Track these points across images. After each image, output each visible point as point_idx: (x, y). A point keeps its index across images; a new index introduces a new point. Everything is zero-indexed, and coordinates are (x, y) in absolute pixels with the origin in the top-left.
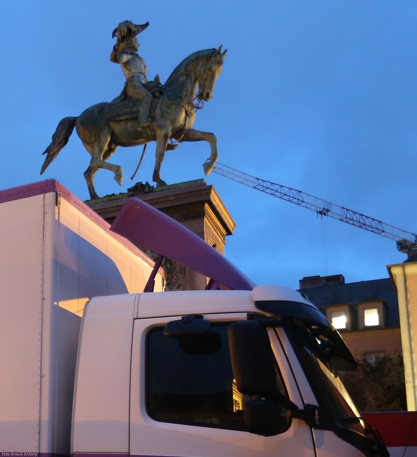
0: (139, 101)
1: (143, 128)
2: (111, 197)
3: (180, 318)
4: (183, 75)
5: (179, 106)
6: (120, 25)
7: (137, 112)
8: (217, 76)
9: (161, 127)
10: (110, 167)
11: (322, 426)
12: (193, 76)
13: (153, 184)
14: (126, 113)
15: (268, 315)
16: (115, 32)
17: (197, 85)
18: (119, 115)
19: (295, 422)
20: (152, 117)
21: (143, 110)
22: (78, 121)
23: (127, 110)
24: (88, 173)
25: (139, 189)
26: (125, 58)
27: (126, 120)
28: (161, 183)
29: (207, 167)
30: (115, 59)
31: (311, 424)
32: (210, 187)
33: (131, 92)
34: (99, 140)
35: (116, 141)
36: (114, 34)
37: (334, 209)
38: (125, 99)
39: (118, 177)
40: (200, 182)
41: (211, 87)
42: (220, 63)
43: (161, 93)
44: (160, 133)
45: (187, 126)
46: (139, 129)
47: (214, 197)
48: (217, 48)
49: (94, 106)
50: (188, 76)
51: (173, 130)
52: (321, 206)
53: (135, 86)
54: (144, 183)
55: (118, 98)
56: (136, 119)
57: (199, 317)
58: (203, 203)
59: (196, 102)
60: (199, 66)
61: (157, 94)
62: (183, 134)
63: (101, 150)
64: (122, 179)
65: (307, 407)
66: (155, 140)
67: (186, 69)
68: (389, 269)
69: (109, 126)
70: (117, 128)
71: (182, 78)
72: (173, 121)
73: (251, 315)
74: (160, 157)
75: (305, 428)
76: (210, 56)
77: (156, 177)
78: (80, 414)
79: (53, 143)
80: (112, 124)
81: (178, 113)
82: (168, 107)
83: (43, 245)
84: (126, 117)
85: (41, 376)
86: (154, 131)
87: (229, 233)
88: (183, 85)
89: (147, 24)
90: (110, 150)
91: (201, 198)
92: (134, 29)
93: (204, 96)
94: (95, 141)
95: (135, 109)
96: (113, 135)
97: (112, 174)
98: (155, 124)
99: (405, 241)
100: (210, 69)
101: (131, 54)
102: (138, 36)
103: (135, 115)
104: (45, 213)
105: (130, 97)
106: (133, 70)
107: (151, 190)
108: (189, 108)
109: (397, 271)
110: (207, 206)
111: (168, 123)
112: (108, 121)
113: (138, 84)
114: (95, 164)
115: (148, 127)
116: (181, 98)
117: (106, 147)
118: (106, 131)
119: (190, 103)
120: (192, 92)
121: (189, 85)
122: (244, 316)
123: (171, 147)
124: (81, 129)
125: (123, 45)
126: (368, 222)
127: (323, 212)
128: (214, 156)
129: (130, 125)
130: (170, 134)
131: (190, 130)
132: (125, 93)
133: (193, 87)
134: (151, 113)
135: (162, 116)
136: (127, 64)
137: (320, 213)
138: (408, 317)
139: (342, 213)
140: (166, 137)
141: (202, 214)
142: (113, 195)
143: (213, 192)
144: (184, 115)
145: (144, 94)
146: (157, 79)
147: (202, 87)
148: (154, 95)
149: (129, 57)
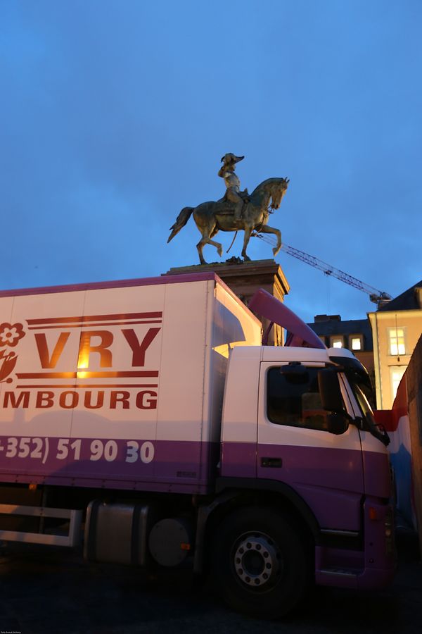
0: (234, 204)
1: (238, 221)
2: (215, 264)
3: (287, 363)
4: (262, 191)
5: (260, 211)
6: (227, 155)
7: (234, 211)
8: (284, 195)
9: (248, 222)
10: (214, 244)
11: (365, 429)
12: (269, 193)
13: (242, 258)
14: (227, 211)
15: (337, 365)
16: (223, 158)
17: (271, 198)
18: (222, 211)
19: (350, 426)
20: (243, 215)
21: (237, 210)
22: (195, 211)
23: (227, 208)
24: (200, 246)
25: (233, 261)
26: (227, 175)
27: (227, 215)
28: (247, 259)
29: (275, 250)
30: (221, 175)
31: (359, 428)
32: (278, 265)
33: (230, 197)
34: (208, 226)
35: (219, 227)
36: (222, 161)
37: (335, 271)
38: (225, 201)
39: (220, 251)
40: (272, 261)
41: (279, 201)
42: (285, 187)
43: (249, 201)
44: (247, 226)
45: (264, 224)
46: (235, 222)
47: (280, 272)
48: (284, 178)
49: (206, 203)
50: (265, 192)
51: (255, 225)
52: (327, 268)
53: (233, 194)
54: (237, 257)
55: (222, 199)
56: (233, 215)
57: (298, 363)
58: (274, 274)
59: (270, 209)
60: (273, 188)
61: (247, 201)
62: (261, 228)
63: (209, 232)
64: (222, 253)
65: (357, 418)
66: (244, 229)
67: (264, 188)
68: (368, 315)
69: (215, 217)
70: (221, 219)
71: (263, 193)
72: (256, 220)
73: (327, 364)
74: (247, 241)
75: (356, 430)
76: (280, 183)
77: (244, 254)
78: (227, 418)
79: (177, 223)
80: (217, 216)
81: (259, 215)
82: (253, 210)
83: (206, 312)
84: (226, 213)
85: (204, 394)
86: (243, 224)
87: (286, 293)
88: (263, 197)
89: (243, 157)
90: (215, 232)
91: (272, 272)
92: (235, 159)
93: (275, 206)
94: (206, 225)
95: (232, 209)
96: (217, 223)
97: (216, 249)
98: (245, 220)
99: (375, 295)
100: (280, 191)
101: (231, 173)
102: (236, 164)
103: (232, 213)
104: (208, 292)
105: (229, 200)
106: (232, 183)
107: (241, 262)
108: (265, 212)
109: (372, 317)
110: (275, 276)
111: (253, 221)
112: (215, 214)
113: (234, 193)
114: (205, 241)
115: (241, 221)
116: (261, 205)
117: (212, 231)
118: (213, 220)
119: (266, 210)
120: (268, 202)
121: (266, 199)
122: (323, 365)
123: (253, 235)
124: (197, 217)
125: (227, 168)
126: (354, 281)
127: (328, 273)
128: (279, 244)
129: (229, 218)
130: (253, 227)
131: (265, 226)
132: (226, 197)
133: (268, 200)
134: (242, 213)
135: (249, 215)
136: (228, 179)
137: (327, 273)
138: (378, 346)
139: (340, 274)
140: (251, 229)
141: (273, 282)
142: (217, 263)
143: (280, 269)
144: (262, 216)
145: (238, 200)
146: (246, 191)
147: (274, 200)
148: (244, 201)
149: (230, 174)
